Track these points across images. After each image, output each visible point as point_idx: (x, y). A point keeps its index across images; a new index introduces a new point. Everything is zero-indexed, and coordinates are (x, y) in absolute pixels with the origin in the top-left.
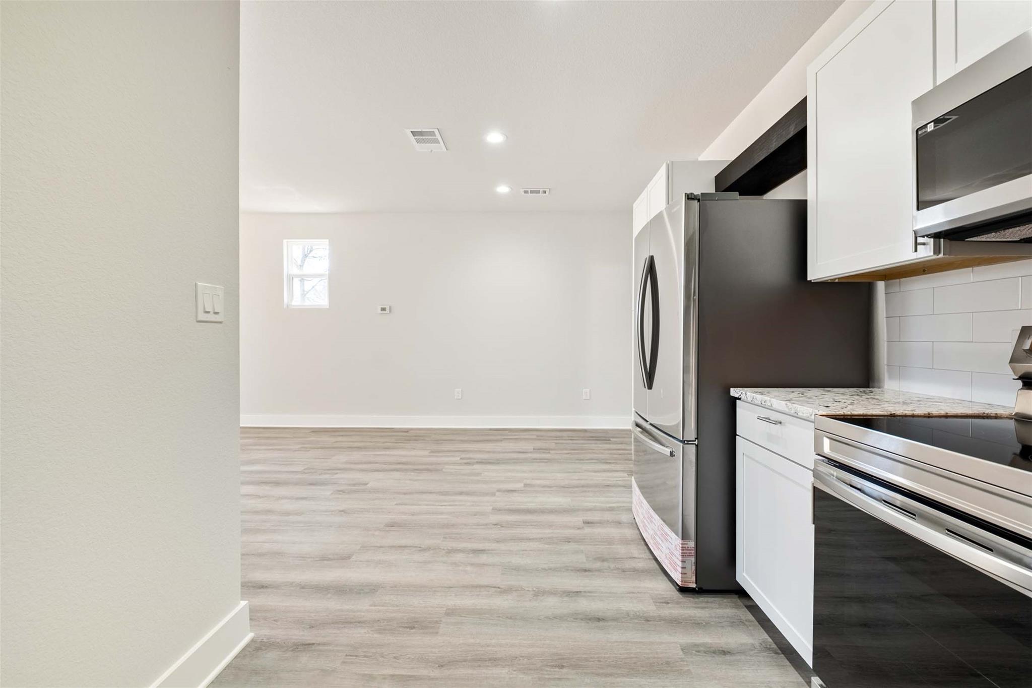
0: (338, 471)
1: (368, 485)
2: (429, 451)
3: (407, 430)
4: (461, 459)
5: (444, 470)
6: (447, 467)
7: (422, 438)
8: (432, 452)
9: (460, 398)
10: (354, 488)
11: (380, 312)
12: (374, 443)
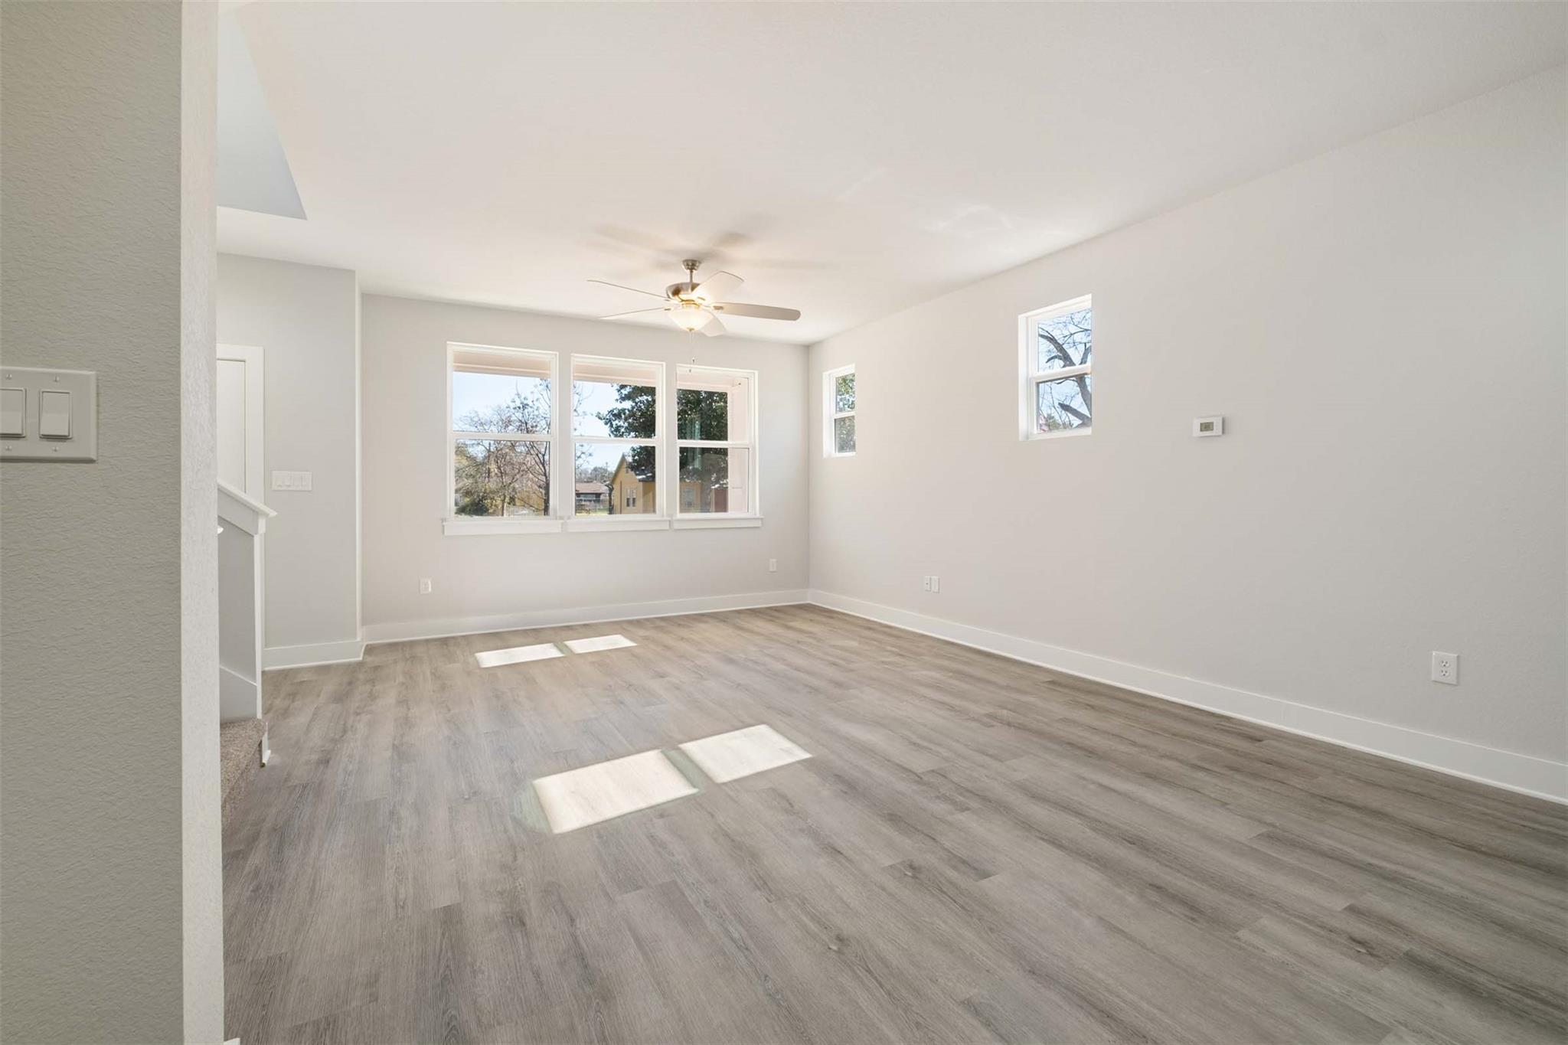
0: (974, 804)
1: (985, 882)
2: (1264, 830)
3: (1258, 734)
4: (1352, 910)
5: (1243, 934)
6: (1266, 922)
7: (1280, 775)
8: (1271, 838)
9: (1452, 679)
10: (952, 874)
11: (1197, 432)
12: (1134, 750)
